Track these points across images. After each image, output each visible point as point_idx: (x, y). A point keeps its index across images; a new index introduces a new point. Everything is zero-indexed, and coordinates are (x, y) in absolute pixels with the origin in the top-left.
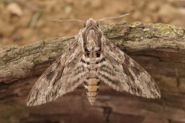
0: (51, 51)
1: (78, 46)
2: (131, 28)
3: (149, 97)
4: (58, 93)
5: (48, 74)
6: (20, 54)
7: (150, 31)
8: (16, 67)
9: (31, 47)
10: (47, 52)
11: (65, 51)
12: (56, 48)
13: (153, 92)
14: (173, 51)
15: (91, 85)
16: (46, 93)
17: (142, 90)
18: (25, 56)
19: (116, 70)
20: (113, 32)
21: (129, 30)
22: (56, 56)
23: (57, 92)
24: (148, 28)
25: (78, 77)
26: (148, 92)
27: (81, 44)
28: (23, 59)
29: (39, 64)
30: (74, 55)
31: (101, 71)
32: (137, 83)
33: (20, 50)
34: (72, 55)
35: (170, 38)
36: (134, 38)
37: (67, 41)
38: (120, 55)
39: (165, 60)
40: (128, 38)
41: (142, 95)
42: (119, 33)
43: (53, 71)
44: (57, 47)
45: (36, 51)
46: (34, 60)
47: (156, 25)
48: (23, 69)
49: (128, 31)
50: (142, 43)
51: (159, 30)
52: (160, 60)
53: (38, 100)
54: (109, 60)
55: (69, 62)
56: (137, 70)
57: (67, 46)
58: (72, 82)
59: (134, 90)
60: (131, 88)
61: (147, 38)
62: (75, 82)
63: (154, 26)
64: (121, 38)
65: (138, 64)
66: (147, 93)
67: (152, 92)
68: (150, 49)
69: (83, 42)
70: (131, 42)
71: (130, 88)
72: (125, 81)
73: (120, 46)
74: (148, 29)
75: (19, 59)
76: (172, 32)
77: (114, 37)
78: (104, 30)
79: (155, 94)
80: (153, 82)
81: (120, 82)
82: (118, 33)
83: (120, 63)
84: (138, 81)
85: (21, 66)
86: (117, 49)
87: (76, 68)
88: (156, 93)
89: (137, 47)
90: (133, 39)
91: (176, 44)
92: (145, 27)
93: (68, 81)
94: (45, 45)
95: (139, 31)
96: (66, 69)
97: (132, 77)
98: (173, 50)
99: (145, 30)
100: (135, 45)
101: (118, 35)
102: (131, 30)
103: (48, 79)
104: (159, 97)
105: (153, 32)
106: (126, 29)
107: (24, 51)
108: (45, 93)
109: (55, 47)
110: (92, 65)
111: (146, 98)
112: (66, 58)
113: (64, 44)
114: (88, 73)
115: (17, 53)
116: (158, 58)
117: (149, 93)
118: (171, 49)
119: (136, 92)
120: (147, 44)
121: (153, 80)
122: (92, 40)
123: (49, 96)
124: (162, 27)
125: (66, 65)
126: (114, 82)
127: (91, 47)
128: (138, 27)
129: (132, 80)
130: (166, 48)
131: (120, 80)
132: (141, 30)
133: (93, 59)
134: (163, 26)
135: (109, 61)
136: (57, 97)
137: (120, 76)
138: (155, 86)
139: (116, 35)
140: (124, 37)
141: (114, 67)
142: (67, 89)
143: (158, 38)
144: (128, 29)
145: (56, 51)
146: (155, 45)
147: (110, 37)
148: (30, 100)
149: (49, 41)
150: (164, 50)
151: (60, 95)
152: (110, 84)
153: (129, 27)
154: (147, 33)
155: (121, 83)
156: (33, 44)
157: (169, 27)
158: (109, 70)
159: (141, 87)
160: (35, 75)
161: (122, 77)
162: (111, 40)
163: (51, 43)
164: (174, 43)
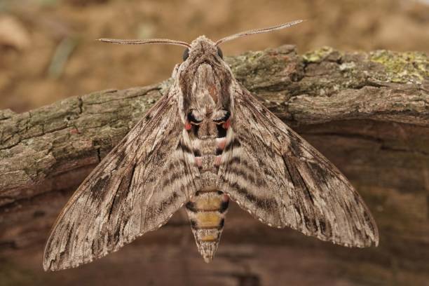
0: (99, 124)
1: (169, 109)
2: (306, 63)
3: (350, 243)
4: (123, 234)
5: (94, 183)
6: (17, 132)
7: (356, 69)
8: (7, 166)
9: (47, 113)
10: (87, 126)
11: (135, 123)
12: (112, 114)
13: (359, 231)
14: (417, 121)
15: (205, 211)
16: (92, 235)
17: (332, 225)
18: (30, 138)
19: (266, 172)
20: (261, 72)
21: (301, 68)
22: (111, 136)
23: (121, 230)
24: (352, 63)
25: (173, 189)
26: (346, 230)
27: (177, 104)
28: (27, 145)
29: (66, 158)
30: (159, 132)
31: (227, 173)
32: (319, 207)
33: (20, 121)
34: (155, 131)
35: (409, 87)
36: (315, 87)
37: (139, 98)
38: (276, 133)
39: (396, 147)
40: (299, 88)
41: (330, 239)
42: (277, 74)
43: (107, 176)
44: (114, 112)
45: (60, 123)
46: (53, 147)
47: (373, 55)
48: (26, 169)
49: (301, 70)
50: (335, 100)
51: (381, 66)
52: (383, 148)
53: (73, 255)
54: (250, 144)
55: (149, 151)
56: (320, 170)
57: (141, 110)
58: (158, 204)
59: (312, 223)
60: (303, 220)
61: (350, 86)
62: (166, 203)
63: (366, 58)
64: (282, 87)
65: (323, 157)
66: (344, 234)
67: (357, 232)
68: (358, 116)
69: (181, 97)
70: (308, 98)
71: (301, 220)
72: (289, 200)
73: (279, 109)
74: (352, 65)
75: (16, 144)
76: (413, 71)
77: (263, 85)
78: (237, 68)
79: (364, 237)
80: (360, 204)
81: (276, 202)
82: (274, 74)
83: (278, 152)
84: (323, 200)
85: (21, 162)
86: (269, 117)
87: (166, 166)
88: (367, 233)
89: (323, 110)
90: (312, 91)
91: (426, 102)
92: (343, 59)
93: (147, 202)
94: (83, 108)
95: (329, 69)
96: (142, 170)
97: (307, 189)
98: (418, 118)
99: (343, 67)
100: (317, 105)
101: (274, 80)
102: (306, 69)
103: (94, 197)
104: (373, 243)
105: (366, 72)
106: (294, 64)
107: (29, 124)
108: (89, 235)
109: (109, 112)
110: (206, 156)
111: (342, 247)
112: (139, 142)
113: (133, 105)
114: (197, 177)
115: (10, 130)
116: (379, 140)
117: (350, 233)
118: (412, 114)
119: (317, 230)
120: (350, 102)
121: (361, 200)
122: (206, 92)
123: (99, 242)
124: (388, 60)
125: (140, 160)
126: (260, 203)
127: (204, 111)
128: (325, 60)
129: (306, 198)
130: (400, 112)
131: (277, 198)
132: (332, 68)
133: (210, 141)
134: (391, 56)
135: (249, 147)
136: (120, 244)
137: (276, 188)
138: (365, 214)
139: (268, 80)
140: (289, 86)
141: (261, 163)
142: (146, 224)
143: (379, 86)
144: (300, 66)
145: (112, 123)
146: (371, 105)
147: (252, 87)
148: (52, 254)
149: (94, 99)
150: (394, 118)
151: (127, 238)
152: (250, 207)
153: (301, 59)
154: (349, 74)
155: (279, 205)
156: (52, 105)
157: (406, 58)
158: (248, 172)
159: (330, 217)
160: (59, 188)
161: (281, 190)
162: (254, 93)
163: (98, 102)
164: (421, 100)
